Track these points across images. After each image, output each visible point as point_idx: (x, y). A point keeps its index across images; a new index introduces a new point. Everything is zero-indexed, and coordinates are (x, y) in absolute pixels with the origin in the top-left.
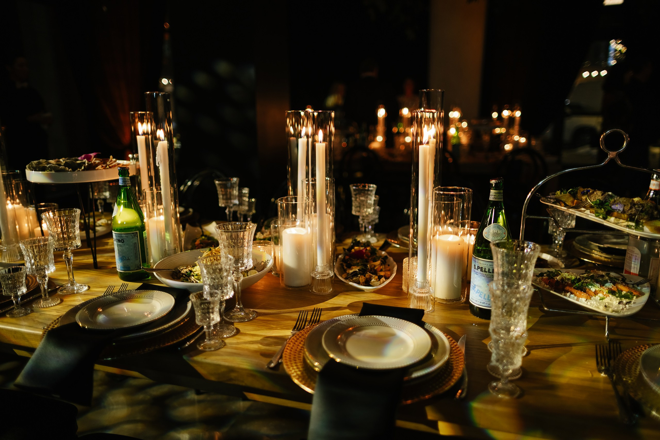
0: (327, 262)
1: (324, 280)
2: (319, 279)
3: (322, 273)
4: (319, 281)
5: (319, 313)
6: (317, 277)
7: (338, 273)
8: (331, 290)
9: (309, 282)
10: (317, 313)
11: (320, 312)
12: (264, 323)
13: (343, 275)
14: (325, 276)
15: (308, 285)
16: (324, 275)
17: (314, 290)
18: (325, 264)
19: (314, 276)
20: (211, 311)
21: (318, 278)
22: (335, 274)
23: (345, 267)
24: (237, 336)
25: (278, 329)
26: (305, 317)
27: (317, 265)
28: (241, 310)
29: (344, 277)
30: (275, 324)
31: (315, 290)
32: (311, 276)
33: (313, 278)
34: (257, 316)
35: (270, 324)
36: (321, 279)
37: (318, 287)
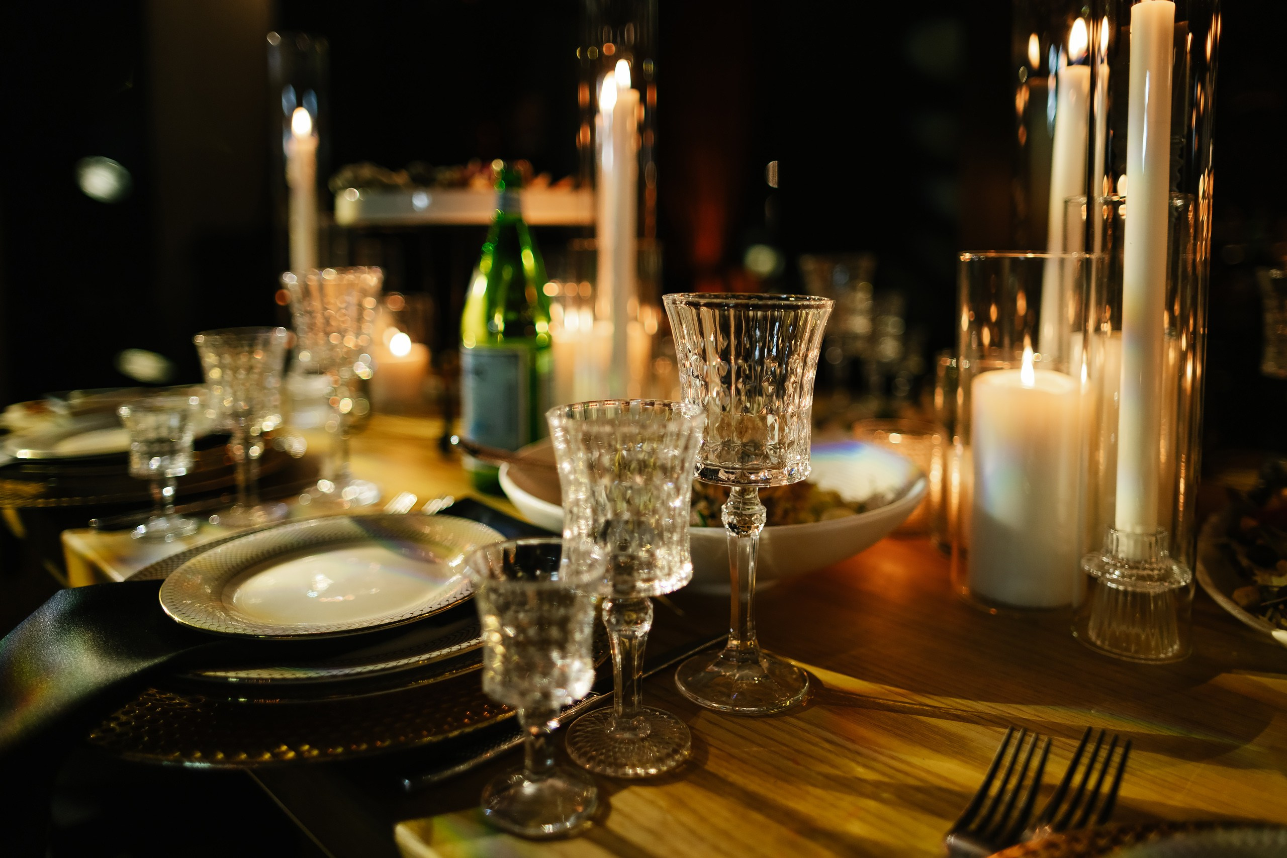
0: (1160, 523)
1: (1145, 597)
2: (1121, 588)
3: (1134, 565)
4: (1121, 598)
5: (1116, 759)
6: (1113, 581)
7: (1207, 579)
8: (1176, 647)
9: (1075, 596)
10: (1103, 753)
11: (1119, 751)
12: (827, 746)
13: (1237, 594)
14: (1150, 578)
15: (1068, 607)
16: (1145, 573)
17: (1092, 635)
18: (1153, 528)
19: (1096, 572)
20: (555, 633)
21: (1114, 586)
22: (1195, 580)
23: (1245, 562)
24: (681, 789)
25: (885, 795)
26: (1035, 763)
27: (1112, 526)
28: (747, 659)
29: (1244, 602)
30: (876, 765)
31: (1098, 636)
32: (1082, 570)
33: (1092, 583)
34: (811, 703)
35: (854, 760)
36: (1130, 589)
37: (1114, 625)
